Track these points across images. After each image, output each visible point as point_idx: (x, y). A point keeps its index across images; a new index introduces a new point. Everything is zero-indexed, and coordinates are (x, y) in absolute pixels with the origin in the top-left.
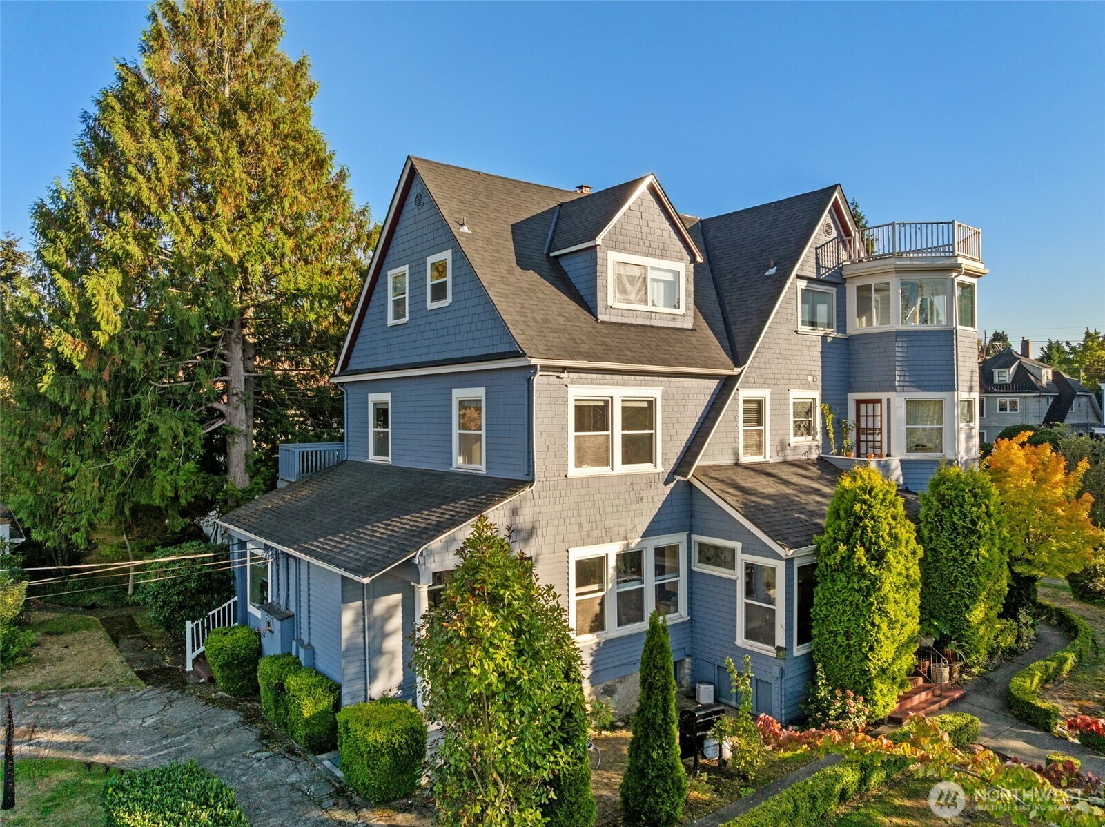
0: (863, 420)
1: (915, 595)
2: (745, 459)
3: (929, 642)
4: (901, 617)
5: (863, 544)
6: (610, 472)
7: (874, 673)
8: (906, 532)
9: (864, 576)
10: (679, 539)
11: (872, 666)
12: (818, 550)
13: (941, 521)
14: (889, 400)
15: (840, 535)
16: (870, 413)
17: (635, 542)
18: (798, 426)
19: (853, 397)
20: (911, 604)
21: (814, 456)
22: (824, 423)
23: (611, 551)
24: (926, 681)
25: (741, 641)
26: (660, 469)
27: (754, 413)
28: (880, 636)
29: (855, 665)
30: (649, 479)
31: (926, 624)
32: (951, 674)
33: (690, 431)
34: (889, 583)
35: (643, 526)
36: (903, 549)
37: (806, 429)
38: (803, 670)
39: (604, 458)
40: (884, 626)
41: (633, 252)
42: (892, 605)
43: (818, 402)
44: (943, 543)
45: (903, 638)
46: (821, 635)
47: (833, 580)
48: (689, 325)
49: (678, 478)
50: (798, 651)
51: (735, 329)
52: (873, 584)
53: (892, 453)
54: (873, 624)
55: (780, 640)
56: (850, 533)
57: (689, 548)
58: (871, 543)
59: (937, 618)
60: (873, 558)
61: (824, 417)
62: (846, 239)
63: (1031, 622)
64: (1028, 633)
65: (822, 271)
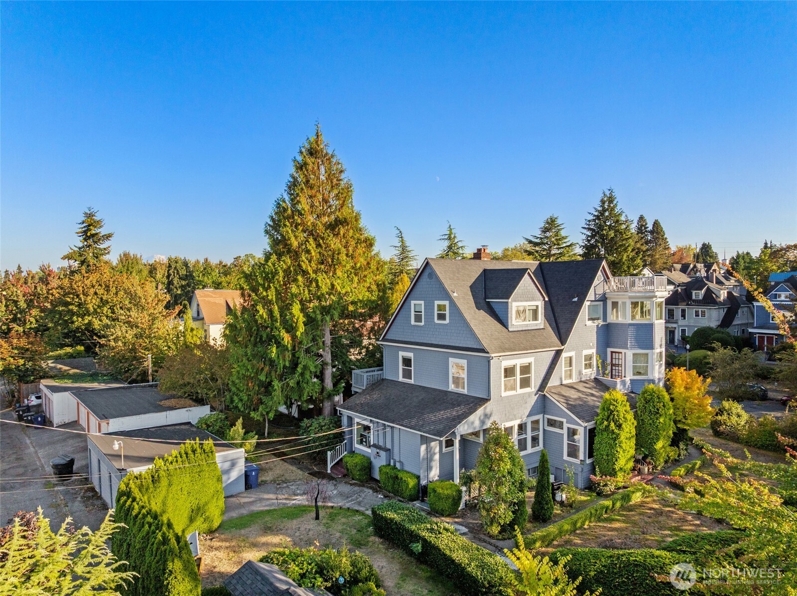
0: (614, 360)
1: (633, 441)
2: (564, 382)
3: (640, 457)
4: (628, 448)
5: (613, 421)
6: (516, 393)
7: (617, 469)
8: (630, 416)
9: (614, 433)
10: (539, 417)
11: (617, 467)
12: (596, 423)
13: (645, 408)
14: (625, 353)
15: (605, 417)
16: (617, 357)
17: (524, 419)
18: (586, 365)
19: (609, 350)
20: (632, 443)
21: (593, 377)
22: (597, 364)
23: (515, 423)
24: (638, 473)
25: (565, 457)
26: (533, 390)
27: (568, 362)
28: (620, 456)
29: (611, 466)
30: (529, 394)
31: (639, 450)
32: (648, 470)
33: (544, 373)
34: (623, 436)
35: (527, 412)
36: (629, 422)
37: (589, 366)
38: (590, 469)
39: (513, 388)
40: (621, 452)
41: (521, 301)
42: (624, 444)
43: (595, 354)
44: (646, 417)
45: (629, 456)
46: (597, 455)
47: (602, 434)
48: (542, 327)
49: (539, 393)
50: (588, 461)
51: (561, 326)
52: (617, 436)
53: (626, 376)
54: (617, 451)
55: (581, 457)
56: (609, 417)
57: (544, 420)
58: (617, 421)
59: (643, 448)
60: (617, 426)
61: (597, 361)
62: (608, 280)
63: (685, 448)
64: (682, 452)
65: (597, 296)
